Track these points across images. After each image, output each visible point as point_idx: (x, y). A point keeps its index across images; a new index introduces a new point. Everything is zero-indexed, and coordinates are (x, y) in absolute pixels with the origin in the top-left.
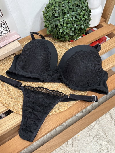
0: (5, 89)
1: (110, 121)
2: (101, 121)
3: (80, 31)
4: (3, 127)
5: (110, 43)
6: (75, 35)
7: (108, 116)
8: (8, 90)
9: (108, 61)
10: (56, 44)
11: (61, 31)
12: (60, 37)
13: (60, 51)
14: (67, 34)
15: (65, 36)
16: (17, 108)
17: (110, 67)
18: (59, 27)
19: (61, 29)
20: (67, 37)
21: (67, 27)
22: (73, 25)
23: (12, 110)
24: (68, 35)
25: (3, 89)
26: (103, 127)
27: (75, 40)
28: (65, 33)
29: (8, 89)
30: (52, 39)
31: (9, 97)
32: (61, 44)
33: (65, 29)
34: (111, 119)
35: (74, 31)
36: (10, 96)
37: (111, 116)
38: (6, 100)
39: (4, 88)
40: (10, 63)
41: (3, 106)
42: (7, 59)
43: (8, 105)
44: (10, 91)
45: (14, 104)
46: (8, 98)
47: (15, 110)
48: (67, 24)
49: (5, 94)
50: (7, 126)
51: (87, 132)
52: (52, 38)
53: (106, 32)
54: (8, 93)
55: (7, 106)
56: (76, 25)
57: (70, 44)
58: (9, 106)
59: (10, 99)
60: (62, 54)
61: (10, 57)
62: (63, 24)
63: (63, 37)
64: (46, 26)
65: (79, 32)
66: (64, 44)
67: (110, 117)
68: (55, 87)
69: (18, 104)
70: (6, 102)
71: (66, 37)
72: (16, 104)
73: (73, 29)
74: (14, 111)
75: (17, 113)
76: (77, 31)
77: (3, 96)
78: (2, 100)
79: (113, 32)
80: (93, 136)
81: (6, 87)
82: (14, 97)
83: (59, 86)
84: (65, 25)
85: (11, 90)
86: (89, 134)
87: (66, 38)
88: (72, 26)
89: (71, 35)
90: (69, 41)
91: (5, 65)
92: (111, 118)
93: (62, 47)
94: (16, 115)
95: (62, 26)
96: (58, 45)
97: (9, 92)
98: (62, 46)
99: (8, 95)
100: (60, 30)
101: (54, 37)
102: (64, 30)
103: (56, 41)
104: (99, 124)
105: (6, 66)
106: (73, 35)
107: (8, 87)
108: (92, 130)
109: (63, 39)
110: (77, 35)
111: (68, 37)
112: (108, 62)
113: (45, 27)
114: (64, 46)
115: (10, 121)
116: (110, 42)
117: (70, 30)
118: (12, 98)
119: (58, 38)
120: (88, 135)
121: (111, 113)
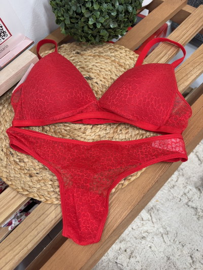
0: (14, 161)
1: (198, 165)
2: (184, 168)
3: (127, 16)
4: (29, 236)
5: (184, 30)
6: (119, 25)
7: (194, 157)
8: (20, 162)
9: (189, 64)
10: (85, 52)
11: (91, 23)
12: (89, 37)
13: (97, 65)
14: (104, 27)
15: (99, 32)
16: (46, 193)
17: (197, 75)
18: (86, 16)
19: (90, 19)
20: (104, 33)
21: (101, 12)
22: (113, 5)
23: (38, 199)
24: (106, 29)
25: (10, 161)
26: (191, 179)
27: (120, 37)
28: (99, 26)
29: (19, 159)
30: (75, 46)
31: (25, 174)
32: (95, 50)
33: (98, 16)
34: (199, 162)
35: (116, 19)
36: (26, 171)
37: (198, 157)
38: (22, 182)
39: (12, 159)
40: (9, 109)
41: (19, 195)
42: (2, 101)
43: (27, 191)
44: (24, 162)
45: (39, 186)
46: (23, 176)
47: (42, 197)
48: (100, 4)
49: (17, 169)
50: (36, 233)
51: (168, 193)
52: (76, 44)
53: (172, 11)
54: (21, 166)
55: (27, 193)
56: (118, 4)
57: (113, 47)
58: (30, 192)
59: (28, 179)
60: (101, 68)
61: (8, 97)
62: (92, 5)
63: (96, 36)
64: (58, 21)
65: (126, 20)
66: (101, 49)
67: (197, 159)
68: (107, 136)
69: (46, 185)
70: (23, 185)
71: (102, 34)
72: (43, 185)
73: (114, 14)
74: (42, 200)
75: (49, 202)
76: (121, 17)
77: (12, 175)
78: (14, 184)
79: (183, 9)
80: (179, 197)
81: (15, 156)
82: (35, 172)
83: (114, 132)
84: (96, 7)
85: (26, 160)
86: (172, 194)
87: (102, 37)
88: (111, 8)
89: (111, 26)
90: (108, 42)
91: (2, 114)
92: (199, 160)
93: (99, 56)
94: (48, 206)
95: (91, 12)
96: (91, 54)
97: (22, 164)
98: (97, 54)
99: (23, 172)
100: (89, 21)
101: (78, 40)
102: (96, 18)
103: (85, 47)
104: (183, 175)
105: (4, 114)
106: (114, 28)
107: (18, 156)
108: (175, 188)
109: (97, 39)
110: (122, 26)
111: (106, 32)
112: (192, 66)
113: (57, 23)
114: (102, 53)
115: (38, 221)
116: (184, 28)
117: (107, 17)
118: (31, 176)
119: (88, 41)
120: (171, 197)
121: (196, 152)
